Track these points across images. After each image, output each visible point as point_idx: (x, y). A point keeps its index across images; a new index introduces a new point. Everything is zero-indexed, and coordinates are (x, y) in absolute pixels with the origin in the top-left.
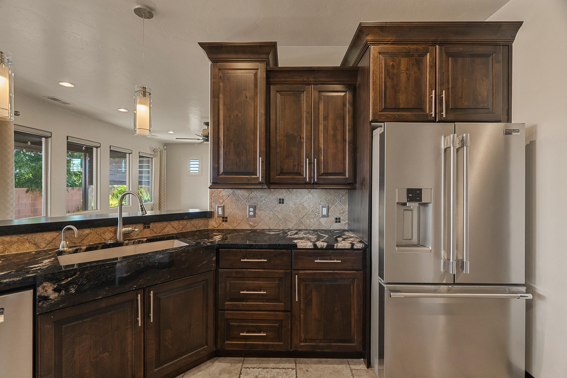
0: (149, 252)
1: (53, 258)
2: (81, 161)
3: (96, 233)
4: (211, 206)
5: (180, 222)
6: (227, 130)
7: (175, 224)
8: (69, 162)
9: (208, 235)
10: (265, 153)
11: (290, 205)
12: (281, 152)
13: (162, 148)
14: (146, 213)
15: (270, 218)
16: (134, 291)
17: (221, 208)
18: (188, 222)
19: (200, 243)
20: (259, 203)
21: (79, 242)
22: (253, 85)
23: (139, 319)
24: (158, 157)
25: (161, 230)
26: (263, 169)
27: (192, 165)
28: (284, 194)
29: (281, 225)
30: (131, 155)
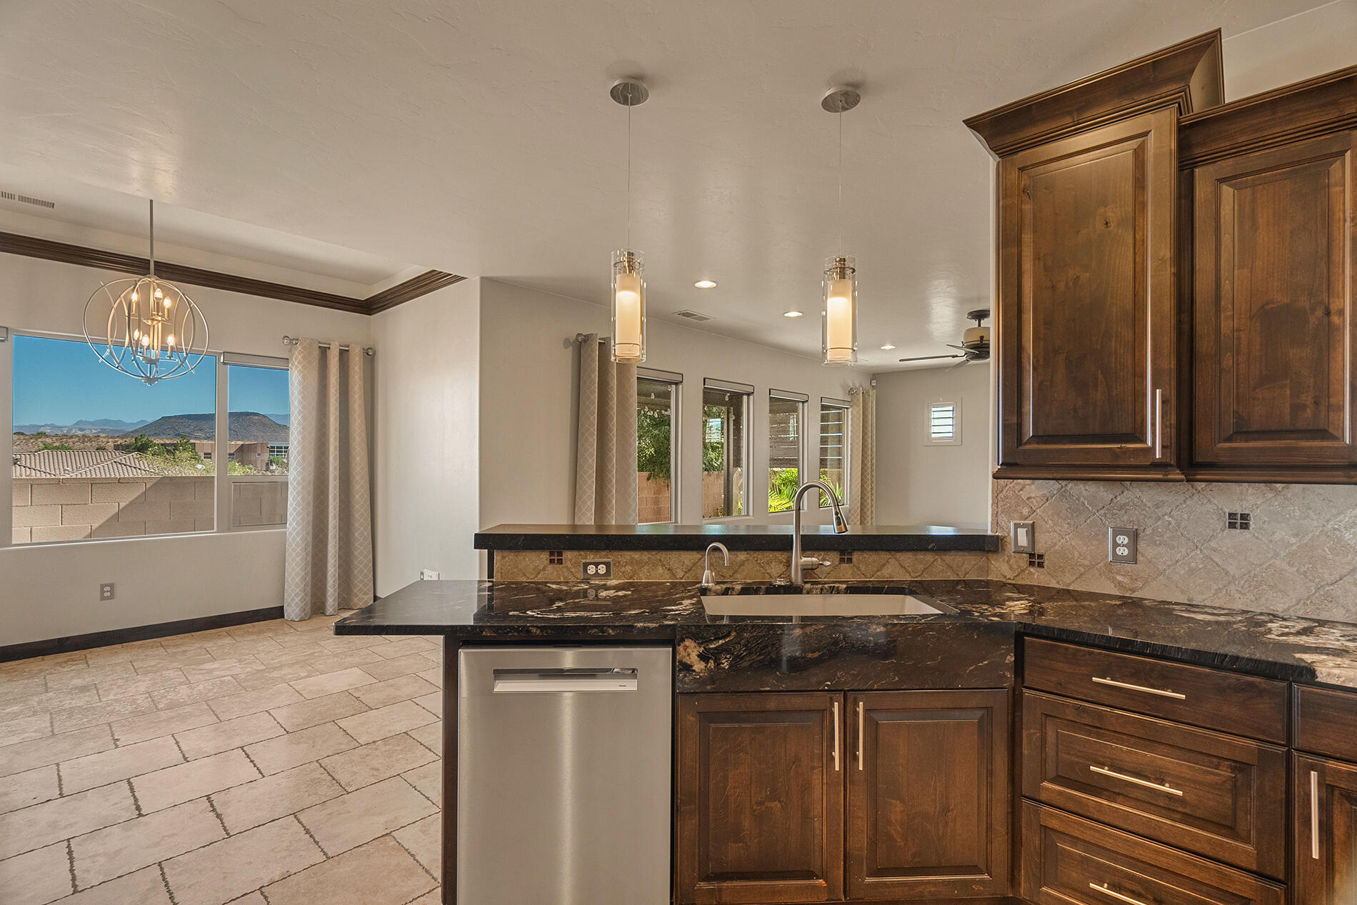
0: (855, 615)
1: (695, 599)
2: (722, 423)
3: (757, 561)
4: (996, 523)
5: (917, 557)
6: (1045, 322)
7: (906, 558)
8: (705, 423)
9: (988, 595)
10: (1174, 375)
11: (1277, 536)
12: (1238, 369)
13: (866, 385)
14: (847, 531)
15: (1192, 572)
16: (826, 693)
17: (1025, 530)
18: (937, 557)
19: (970, 612)
20: (1150, 522)
21: (730, 576)
22: (1131, 184)
23: (836, 754)
24: (858, 406)
25: (875, 569)
26: (1168, 423)
27: (936, 420)
28: (1250, 498)
29: (1238, 596)
30: (806, 404)
